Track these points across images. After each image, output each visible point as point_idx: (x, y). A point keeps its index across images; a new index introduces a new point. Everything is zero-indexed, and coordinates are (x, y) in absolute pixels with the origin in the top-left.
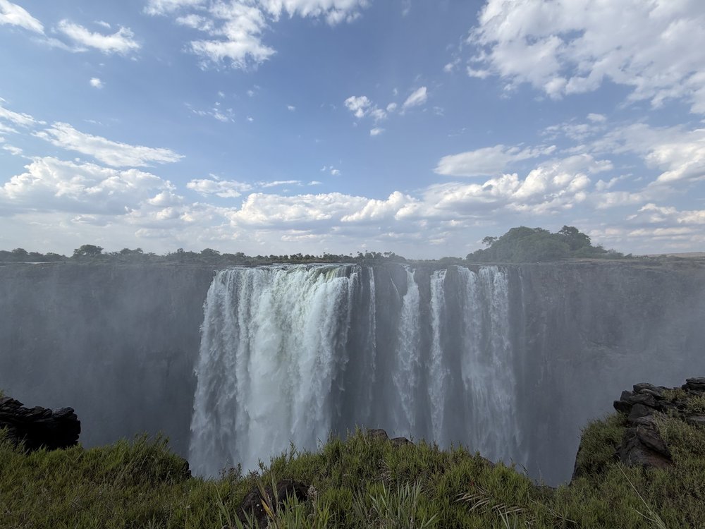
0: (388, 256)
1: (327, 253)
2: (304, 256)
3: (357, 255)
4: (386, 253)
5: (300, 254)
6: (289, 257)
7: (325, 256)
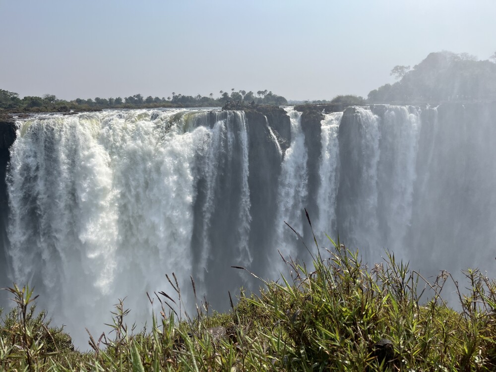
0: (262, 96)
1: (177, 94)
2: (145, 98)
3: (220, 96)
4: (259, 93)
5: (138, 96)
6: (124, 101)
7: (175, 98)
